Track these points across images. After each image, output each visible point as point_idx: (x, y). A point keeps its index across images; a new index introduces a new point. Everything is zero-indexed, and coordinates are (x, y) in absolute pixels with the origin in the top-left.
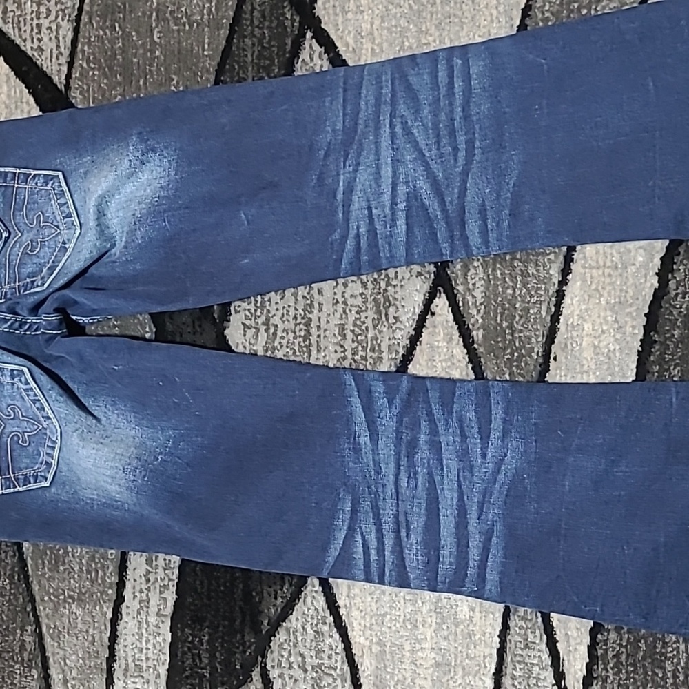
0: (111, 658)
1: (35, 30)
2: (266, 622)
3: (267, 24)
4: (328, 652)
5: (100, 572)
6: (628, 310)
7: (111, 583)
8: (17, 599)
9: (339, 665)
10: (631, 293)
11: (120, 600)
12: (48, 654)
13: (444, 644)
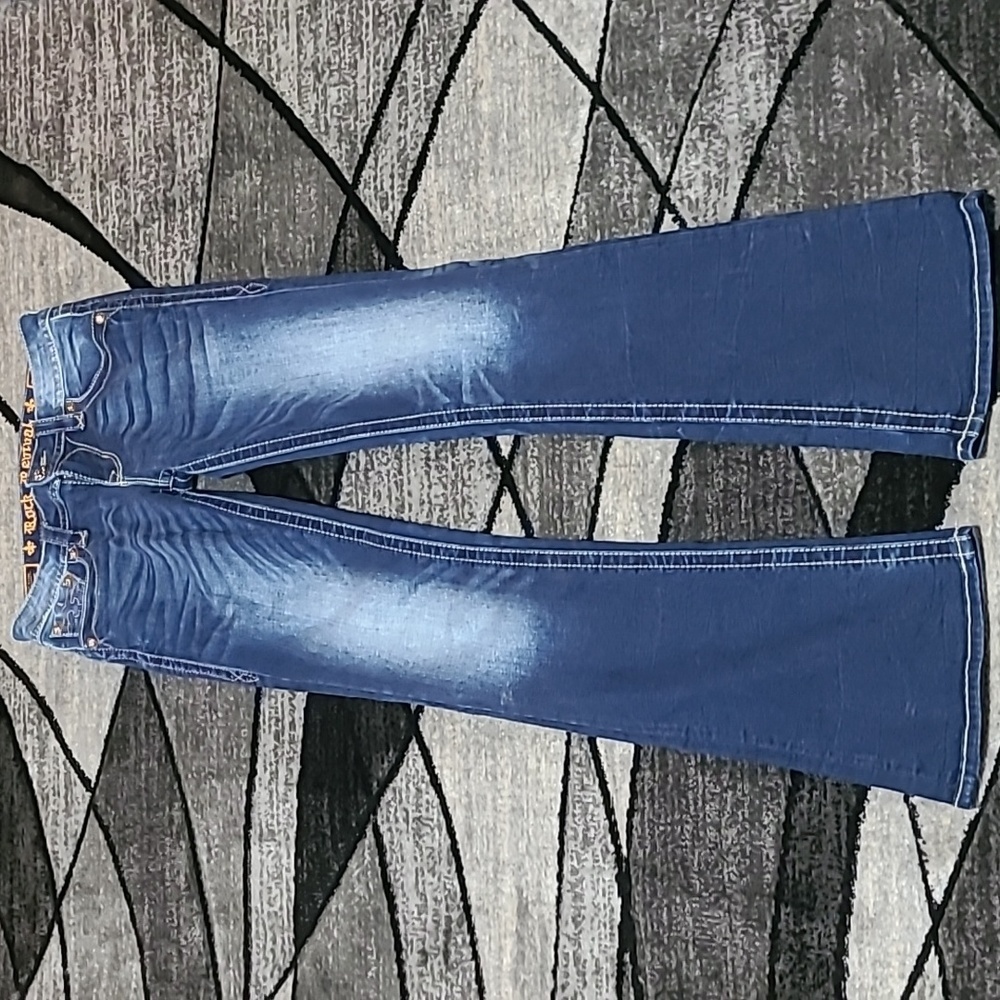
0: (248, 826)
1: (164, 269)
2: (375, 784)
3: (358, 262)
4: (425, 805)
5: (235, 750)
6: (649, 501)
7: (245, 760)
8: (165, 778)
9: (435, 817)
10: (650, 486)
11: (253, 773)
12: (194, 826)
13: (518, 792)
